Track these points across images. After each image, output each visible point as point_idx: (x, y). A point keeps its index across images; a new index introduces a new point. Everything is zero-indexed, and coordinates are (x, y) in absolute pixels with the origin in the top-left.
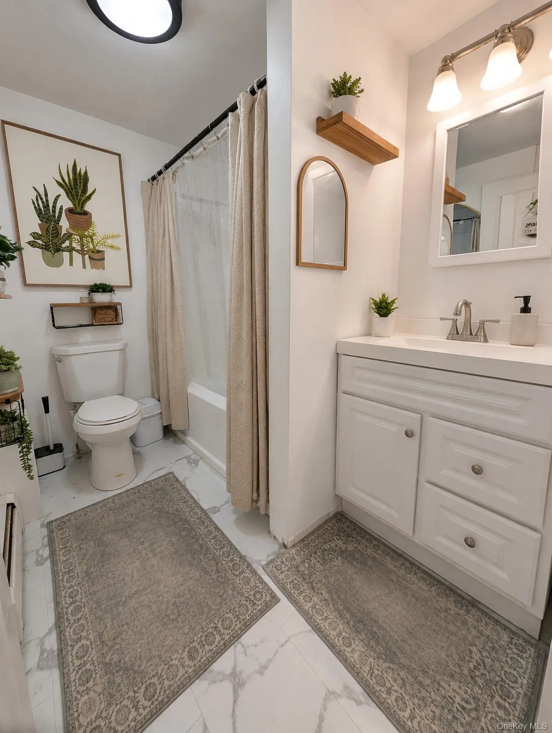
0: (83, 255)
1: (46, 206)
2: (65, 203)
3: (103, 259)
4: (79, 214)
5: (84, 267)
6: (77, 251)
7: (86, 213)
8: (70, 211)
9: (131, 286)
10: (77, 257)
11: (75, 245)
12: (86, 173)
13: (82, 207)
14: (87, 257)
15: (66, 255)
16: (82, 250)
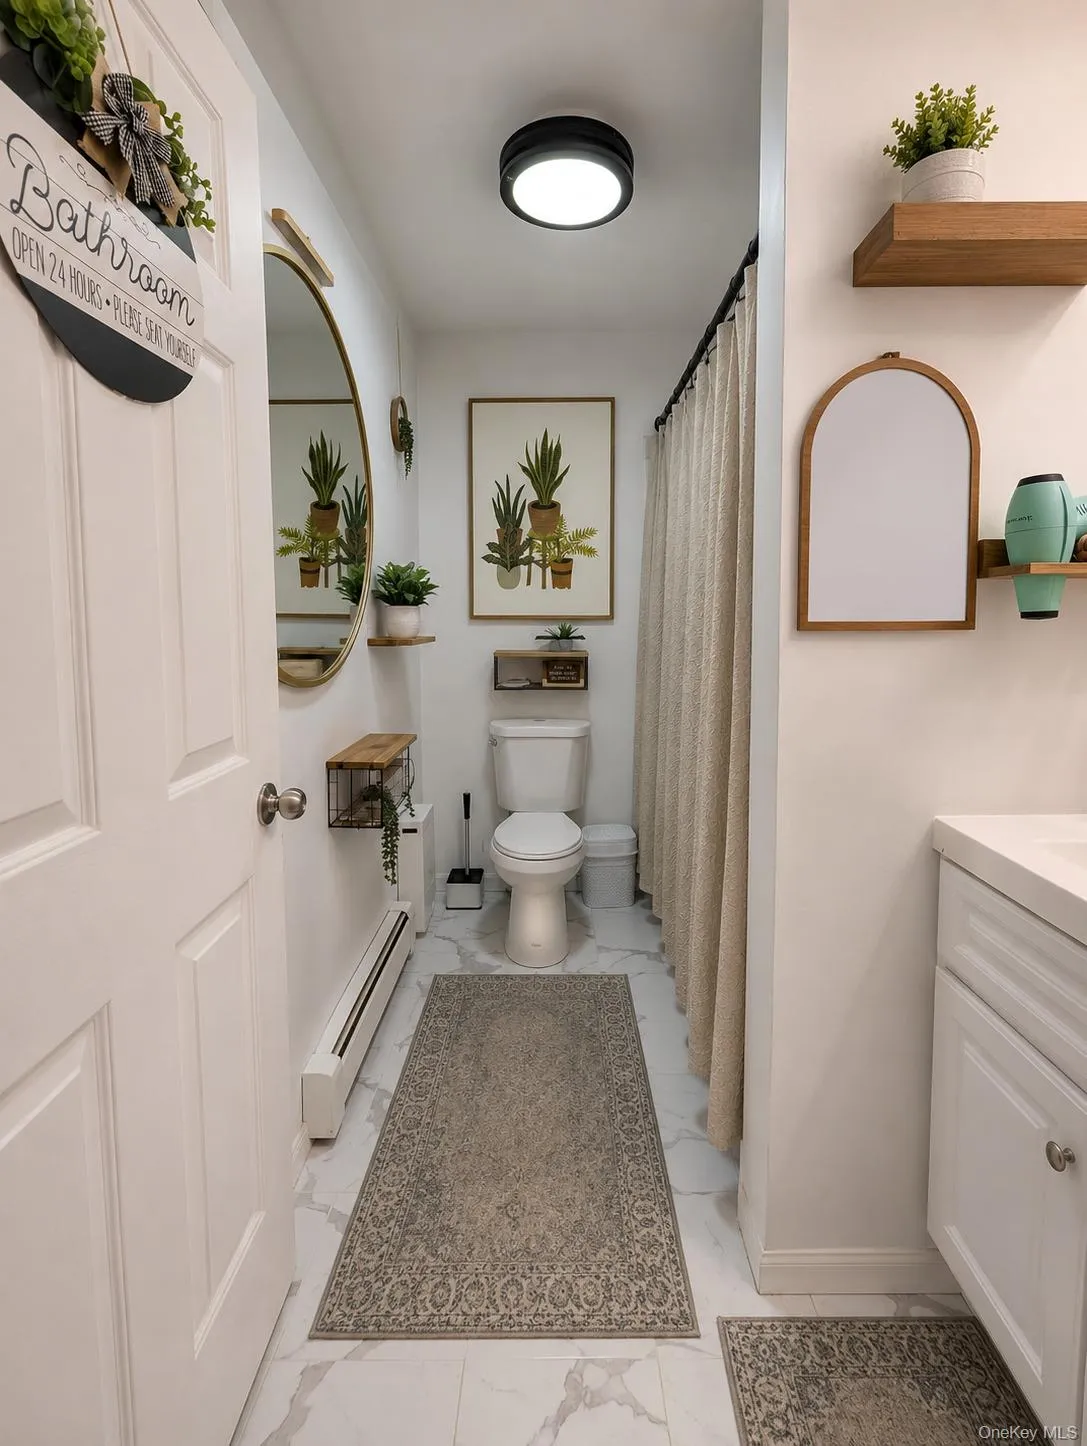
0: (544, 567)
1: (507, 502)
2: (531, 495)
3: (570, 572)
4: (544, 508)
5: (544, 587)
6: (537, 563)
7: (555, 506)
8: (535, 505)
9: (611, 617)
10: (536, 570)
11: (537, 556)
12: (558, 447)
13: (550, 497)
14: (549, 570)
15: (524, 569)
16: (544, 560)
